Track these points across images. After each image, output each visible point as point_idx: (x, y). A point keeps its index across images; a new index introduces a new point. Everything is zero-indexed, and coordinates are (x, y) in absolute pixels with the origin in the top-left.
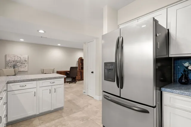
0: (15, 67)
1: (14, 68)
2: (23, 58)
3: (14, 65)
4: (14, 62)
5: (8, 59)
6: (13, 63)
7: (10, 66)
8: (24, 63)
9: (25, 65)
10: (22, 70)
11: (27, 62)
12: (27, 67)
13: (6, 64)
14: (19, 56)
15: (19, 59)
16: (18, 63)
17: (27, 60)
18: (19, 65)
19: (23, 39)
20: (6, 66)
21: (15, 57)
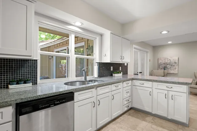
0: (166, 69)
1: (164, 69)
2: (173, 60)
3: (164, 67)
4: (164, 64)
5: (160, 61)
6: (163, 66)
7: (161, 68)
8: (174, 65)
9: (175, 67)
10: (172, 72)
11: (177, 64)
12: (177, 69)
13: (158, 66)
14: (169, 58)
15: (169, 61)
16: (168, 65)
17: (177, 61)
18: (168, 67)
19: (170, 41)
20: (158, 68)
21: (165, 59)
